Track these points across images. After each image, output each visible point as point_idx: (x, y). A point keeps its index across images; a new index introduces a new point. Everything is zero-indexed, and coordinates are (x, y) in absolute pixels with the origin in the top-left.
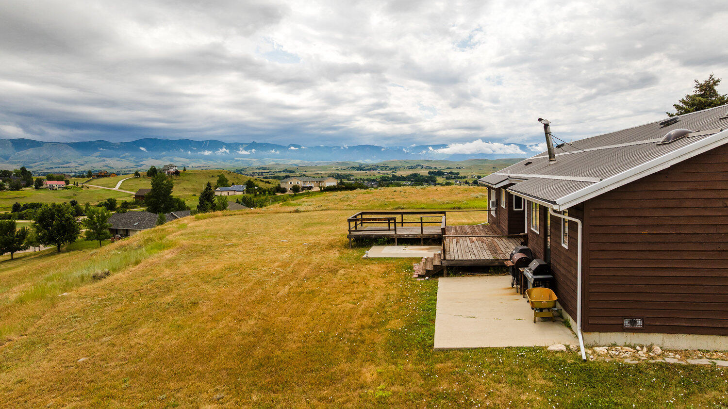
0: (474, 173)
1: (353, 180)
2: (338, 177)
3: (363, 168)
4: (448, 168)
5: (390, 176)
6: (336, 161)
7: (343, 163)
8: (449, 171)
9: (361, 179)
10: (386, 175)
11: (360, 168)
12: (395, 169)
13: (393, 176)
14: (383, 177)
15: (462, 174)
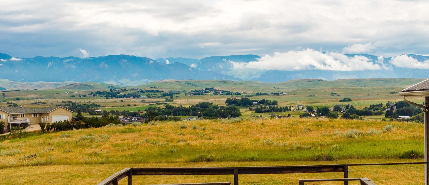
0: (301, 102)
1: (99, 113)
2: (73, 107)
3: (116, 93)
4: (258, 94)
5: (163, 107)
6: (70, 82)
7: (83, 86)
8: (260, 98)
9: (112, 112)
10: (155, 106)
11: (112, 94)
12: (171, 95)
13: (168, 107)
14: (150, 108)
15: (281, 104)
